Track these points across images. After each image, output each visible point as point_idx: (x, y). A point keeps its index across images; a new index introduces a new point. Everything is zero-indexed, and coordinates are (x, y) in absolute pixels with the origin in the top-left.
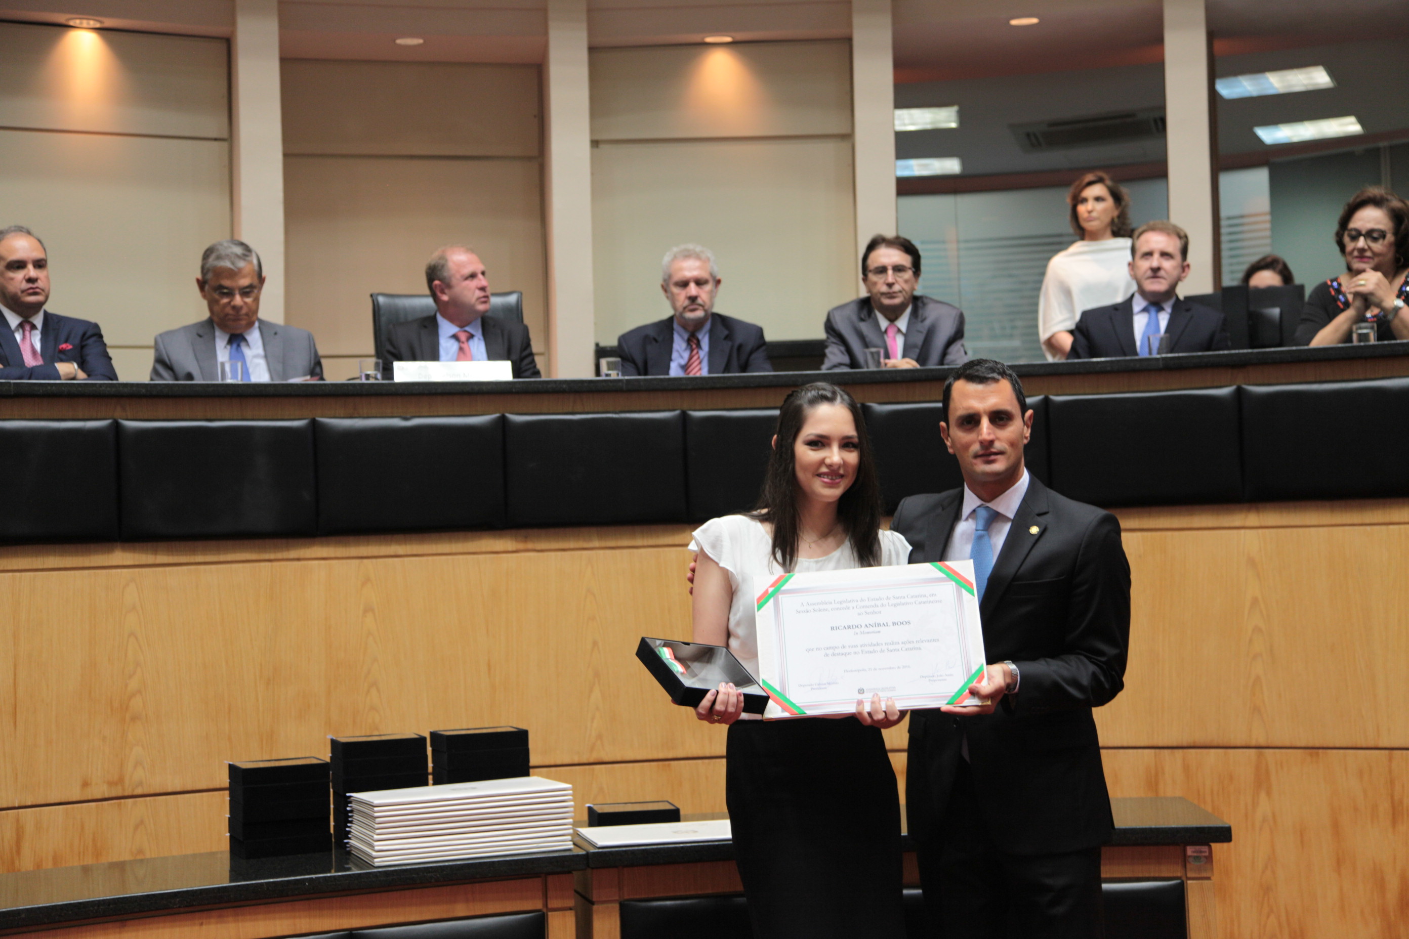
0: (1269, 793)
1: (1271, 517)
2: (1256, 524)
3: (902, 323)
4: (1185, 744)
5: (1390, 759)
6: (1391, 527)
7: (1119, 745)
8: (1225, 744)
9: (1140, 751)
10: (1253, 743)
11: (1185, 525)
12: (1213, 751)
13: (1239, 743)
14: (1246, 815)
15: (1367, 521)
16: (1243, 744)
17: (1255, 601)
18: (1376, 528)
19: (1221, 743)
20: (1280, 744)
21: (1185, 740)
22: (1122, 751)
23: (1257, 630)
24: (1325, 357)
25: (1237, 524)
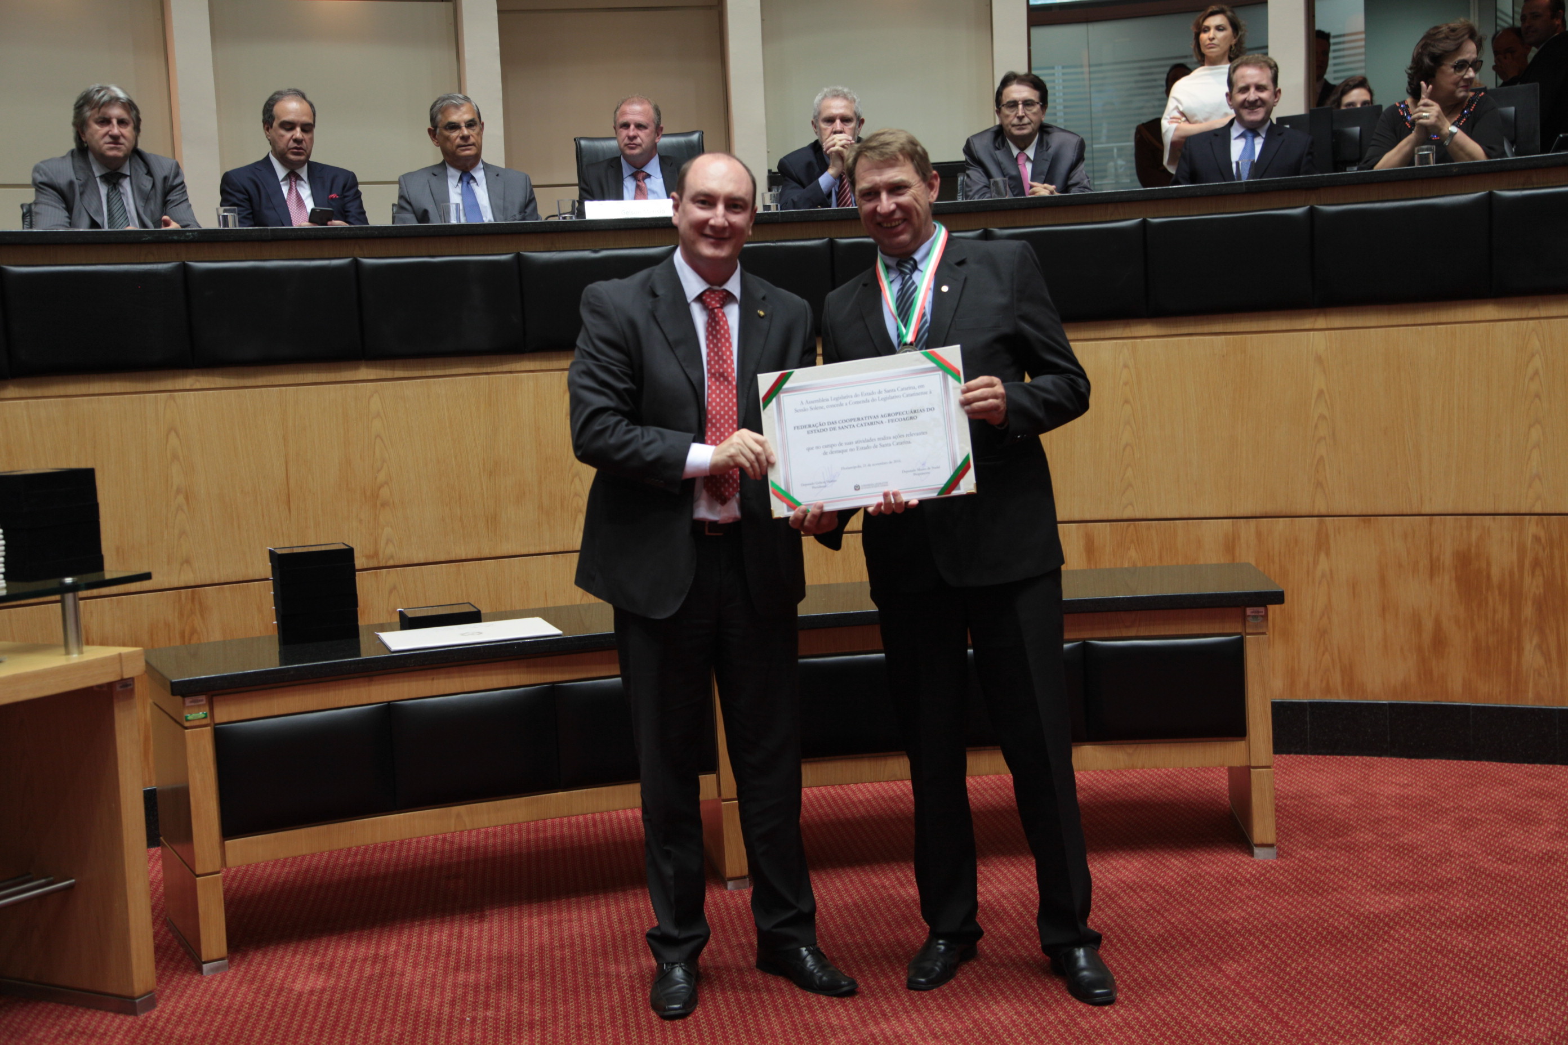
0: (1328, 554)
1: (1337, 321)
2: (1324, 326)
3: (1030, 153)
4: (1258, 514)
5: (1431, 523)
7: (1203, 516)
8: (1293, 512)
9: (1220, 520)
10: (1316, 513)
11: (1263, 329)
12: (1280, 520)
13: (1303, 514)
14: (1308, 572)
15: (1419, 322)
16: (1307, 514)
17: (1321, 392)
18: (1428, 327)
19: (1289, 514)
20: (1339, 514)
21: (1258, 510)
22: (1205, 521)
23: (1322, 417)
24: (1389, 178)
25: (1307, 326)
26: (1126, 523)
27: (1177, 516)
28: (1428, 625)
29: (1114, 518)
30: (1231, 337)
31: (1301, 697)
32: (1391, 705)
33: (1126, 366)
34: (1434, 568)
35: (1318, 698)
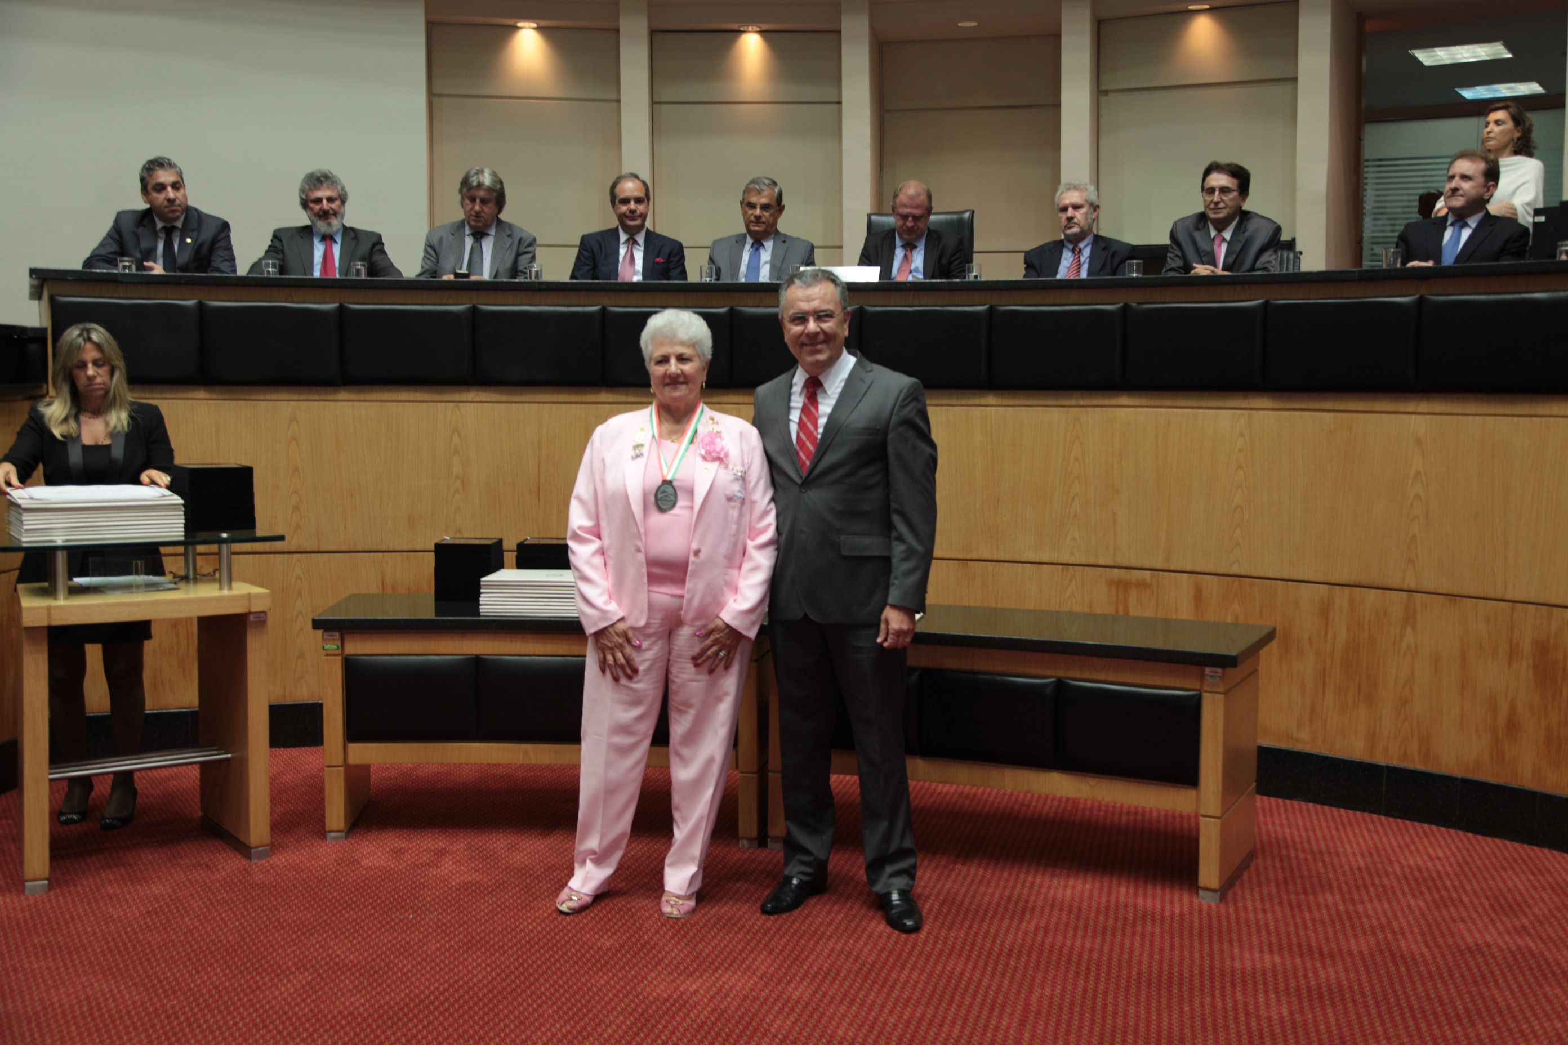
0: (1414, 628)
1: (1439, 406)
2: (1426, 410)
3: (1227, 235)
4: (1352, 583)
5: (1513, 609)
6: (1534, 419)
7: (1301, 579)
8: (1384, 586)
9: (1318, 586)
10: (1406, 587)
11: (1369, 409)
12: (1373, 590)
13: (1394, 586)
14: (1395, 643)
16: (1397, 587)
17: (1418, 473)
18: (1522, 419)
19: (1380, 586)
20: (1427, 591)
21: (1353, 580)
22: (1303, 584)
23: (1418, 497)
25: (1411, 409)
26: (1232, 579)
27: (1278, 576)
28: (1504, 709)
29: (1221, 571)
30: (1339, 415)
31: (1380, 759)
32: (1464, 781)
33: (1241, 434)
34: (1513, 654)
35: (1395, 763)
